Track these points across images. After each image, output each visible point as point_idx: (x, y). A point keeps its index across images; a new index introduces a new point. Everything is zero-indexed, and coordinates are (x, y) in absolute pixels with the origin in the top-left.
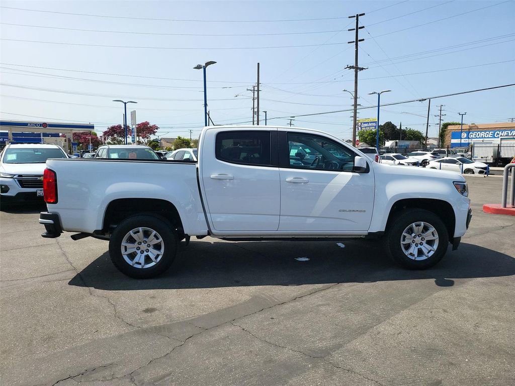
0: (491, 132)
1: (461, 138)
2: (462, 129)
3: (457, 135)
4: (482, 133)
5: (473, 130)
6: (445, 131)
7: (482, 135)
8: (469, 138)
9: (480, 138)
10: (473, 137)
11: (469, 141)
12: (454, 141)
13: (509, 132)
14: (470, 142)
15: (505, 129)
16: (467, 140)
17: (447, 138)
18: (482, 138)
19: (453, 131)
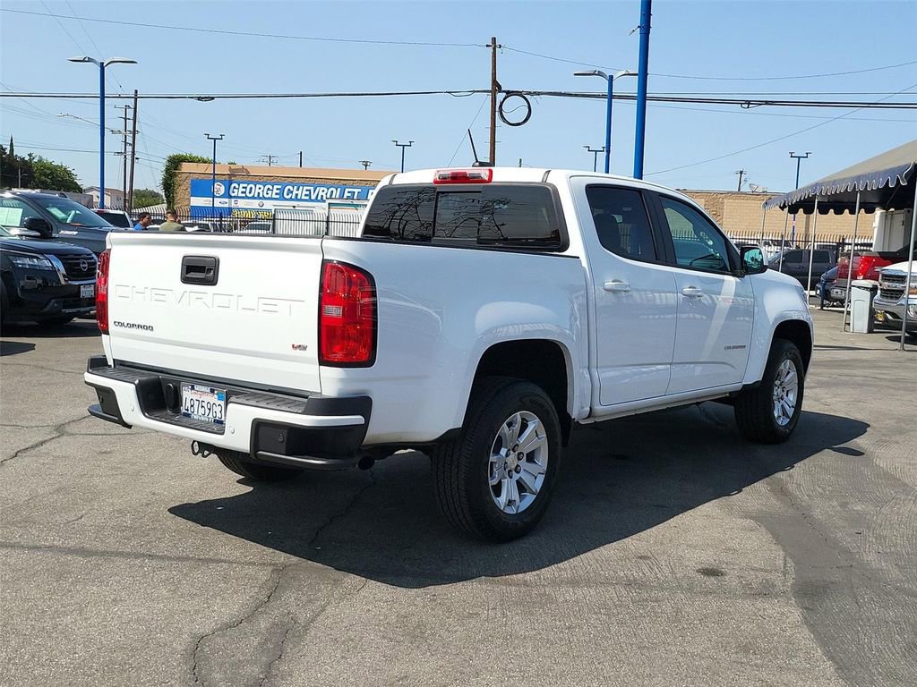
0: (276, 187)
1: (214, 197)
2: (214, 174)
3: (203, 187)
4: (258, 186)
5: (238, 179)
6: (175, 175)
7: (258, 190)
8: (230, 197)
9: (253, 198)
10: (240, 195)
11: (230, 203)
12: (197, 201)
13: (312, 189)
14: (233, 205)
15: (303, 180)
16: (227, 200)
17: (181, 192)
18: (259, 198)
19: (196, 176)
